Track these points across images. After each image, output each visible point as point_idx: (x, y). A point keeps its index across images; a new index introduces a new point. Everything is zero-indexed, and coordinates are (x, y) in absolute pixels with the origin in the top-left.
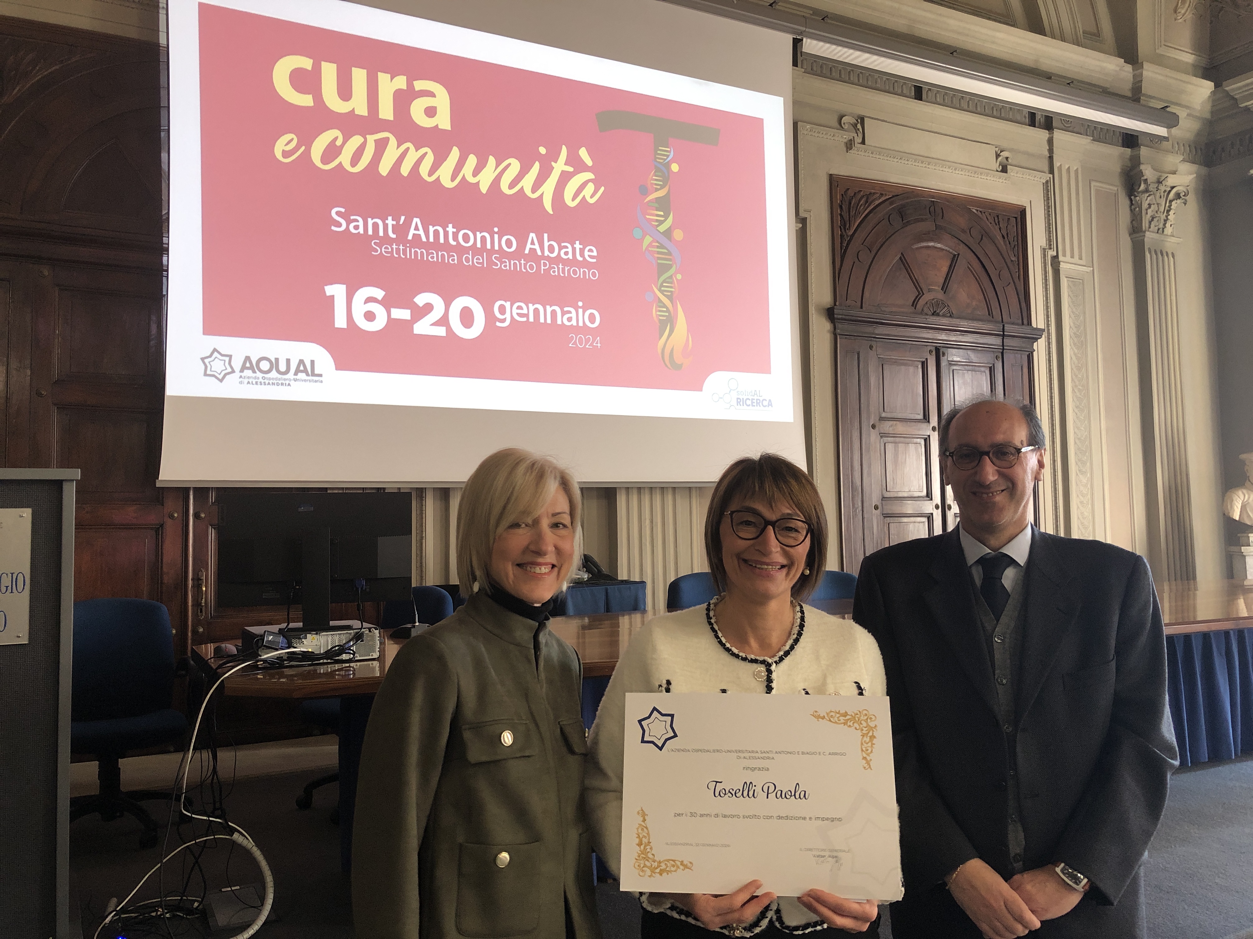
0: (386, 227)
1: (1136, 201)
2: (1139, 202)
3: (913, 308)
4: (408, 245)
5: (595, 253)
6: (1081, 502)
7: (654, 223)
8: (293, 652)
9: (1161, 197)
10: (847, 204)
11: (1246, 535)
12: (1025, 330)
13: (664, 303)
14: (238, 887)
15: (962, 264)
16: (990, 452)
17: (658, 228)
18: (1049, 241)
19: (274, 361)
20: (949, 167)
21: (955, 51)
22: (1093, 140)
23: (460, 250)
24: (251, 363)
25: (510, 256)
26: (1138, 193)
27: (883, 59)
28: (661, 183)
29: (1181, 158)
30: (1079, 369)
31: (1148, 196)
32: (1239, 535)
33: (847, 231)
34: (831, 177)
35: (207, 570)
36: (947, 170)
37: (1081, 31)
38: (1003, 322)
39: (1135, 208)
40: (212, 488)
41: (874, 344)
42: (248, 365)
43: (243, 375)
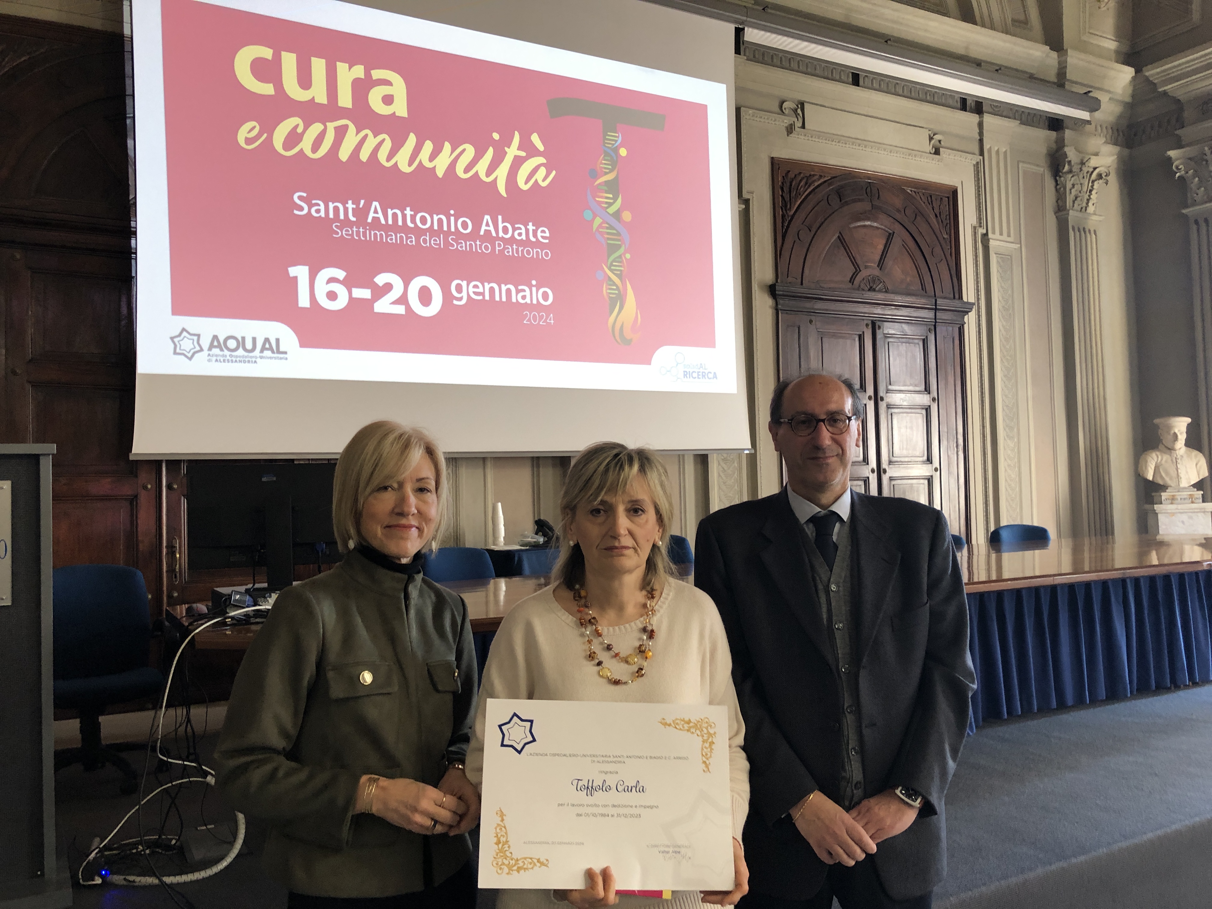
0: (346, 210)
1: (1061, 182)
2: (1064, 182)
3: (851, 284)
4: (368, 228)
5: (547, 234)
6: (1009, 466)
7: (603, 205)
8: (258, 609)
9: (1084, 178)
10: (788, 185)
11: (1158, 494)
12: (956, 303)
13: (614, 282)
14: (212, 826)
15: (897, 242)
16: (825, 419)
17: (608, 210)
18: (980, 219)
19: (240, 339)
20: (885, 150)
21: (890, 40)
22: (1021, 123)
23: (418, 232)
24: (218, 341)
25: (466, 237)
26: (1063, 174)
27: (820, 47)
28: (610, 167)
29: (1104, 140)
30: (1007, 340)
31: (1072, 177)
32: (1153, 494)
33: (788, 212)
34: (773, 161)
35: (180, 538)
36: (883, 152)
37: (1010, 20)
38: (935, 296)
39: (1060, 188)
40: (184, 460)
41: (813, 318)
42: (216, 343)
43: (211, 353)
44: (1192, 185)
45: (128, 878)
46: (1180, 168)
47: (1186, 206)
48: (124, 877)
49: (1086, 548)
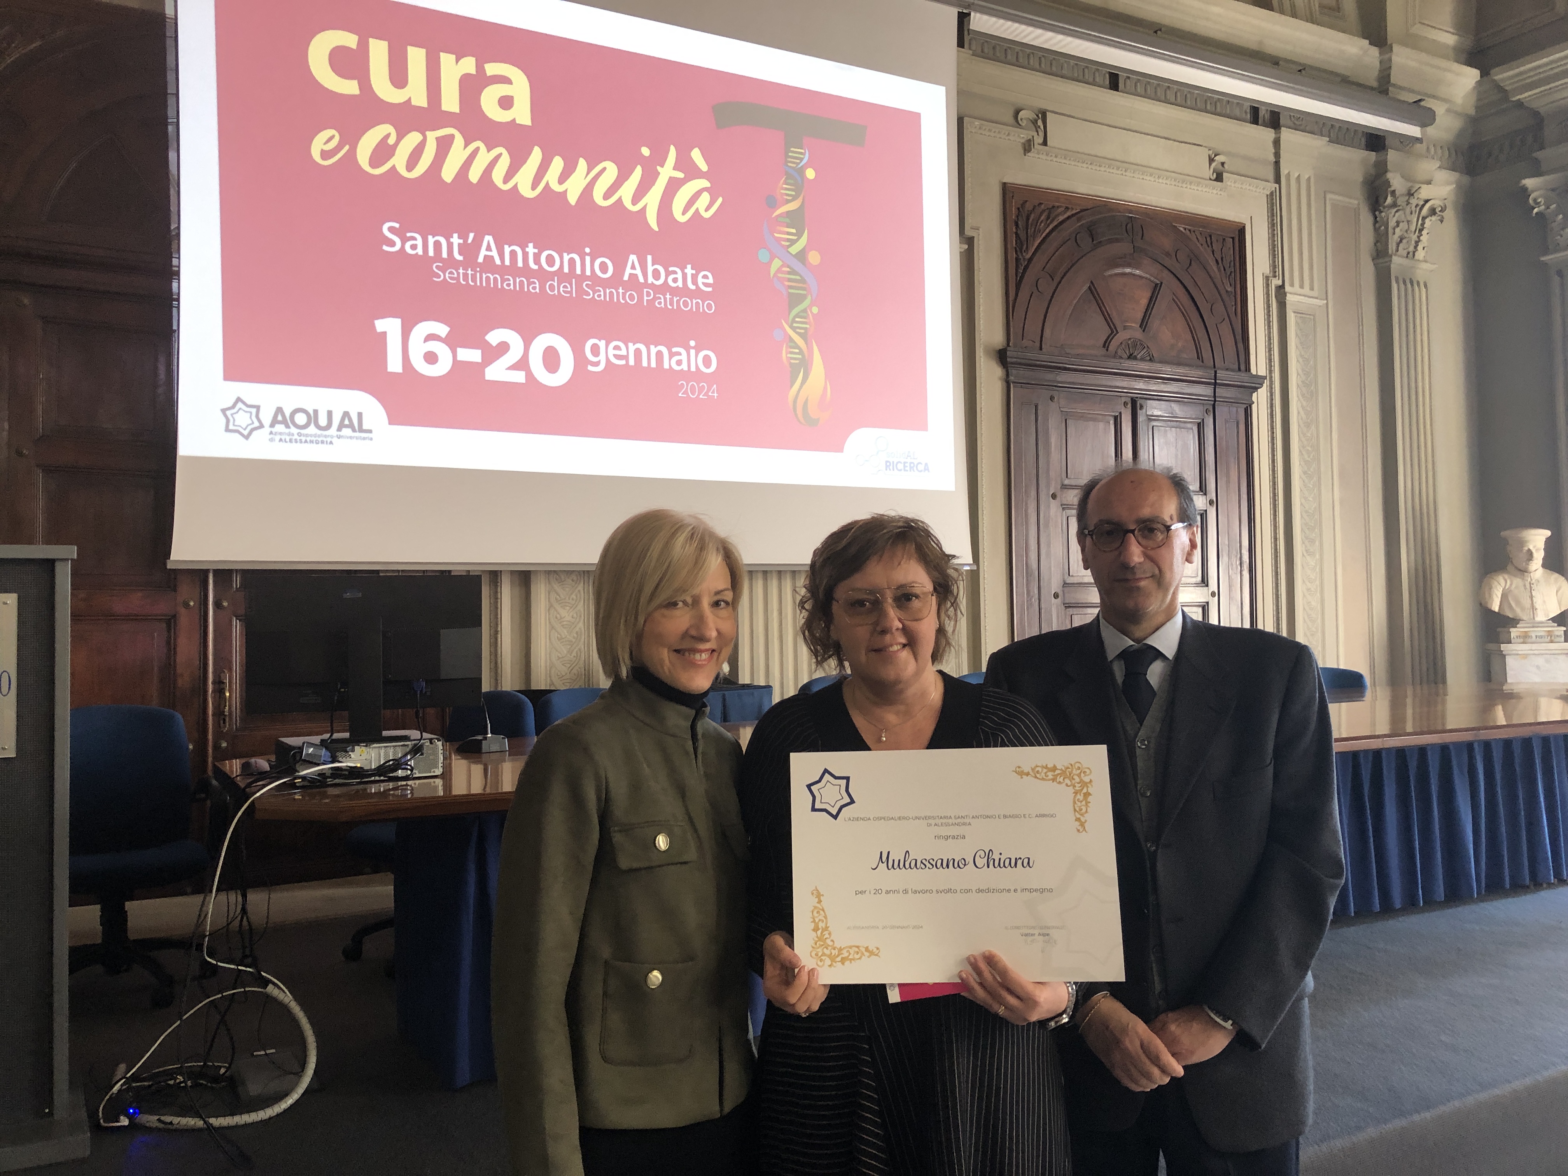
0: (450, 246)
1: (1381, 217)
2: (1385, 219)
3: (1104, 350)
4: (478, 269)
5: (711, 280)
6: (1309, 590)
7: (783, 243)
8: (338, 767)
9: (1411, 213)
10: (1025, 219)
11: (1506, 629)
12: (1243, 376)
13: (795, 343)
14: (273, 1051)
15: (1165, 295)
16: (1135, 529)
17: (789, 250)
18: (1274, 267)
19: (311, 413)
20: (1151, 175)
21: (1161, 30)
22: (1329, 141)
23: (543, 276)
24: (283, 415)
25: (605, 283)
26: (1384, 208)
27: (1070, 39)
28: (794, 193)
29: (1438, 164)
30: (1308, 426)
31: (1397, 211)
32: (1499, 630)
33: (1024, 254)
34: (1005, 187)
35: (230, 670)
36: (1148, 178)
37: (1317, 6)
38: (1215, 367)
39: (1380, 227)
40: (236, 570)
41: (1055, 394)
42: (280, 418)
43: (274, 430)
44: (1554, 225)
45: (163, 1118)
46: (1539, 200)
47: (1546, 252)
48: (158, 1117)
49: (1409, 701)
